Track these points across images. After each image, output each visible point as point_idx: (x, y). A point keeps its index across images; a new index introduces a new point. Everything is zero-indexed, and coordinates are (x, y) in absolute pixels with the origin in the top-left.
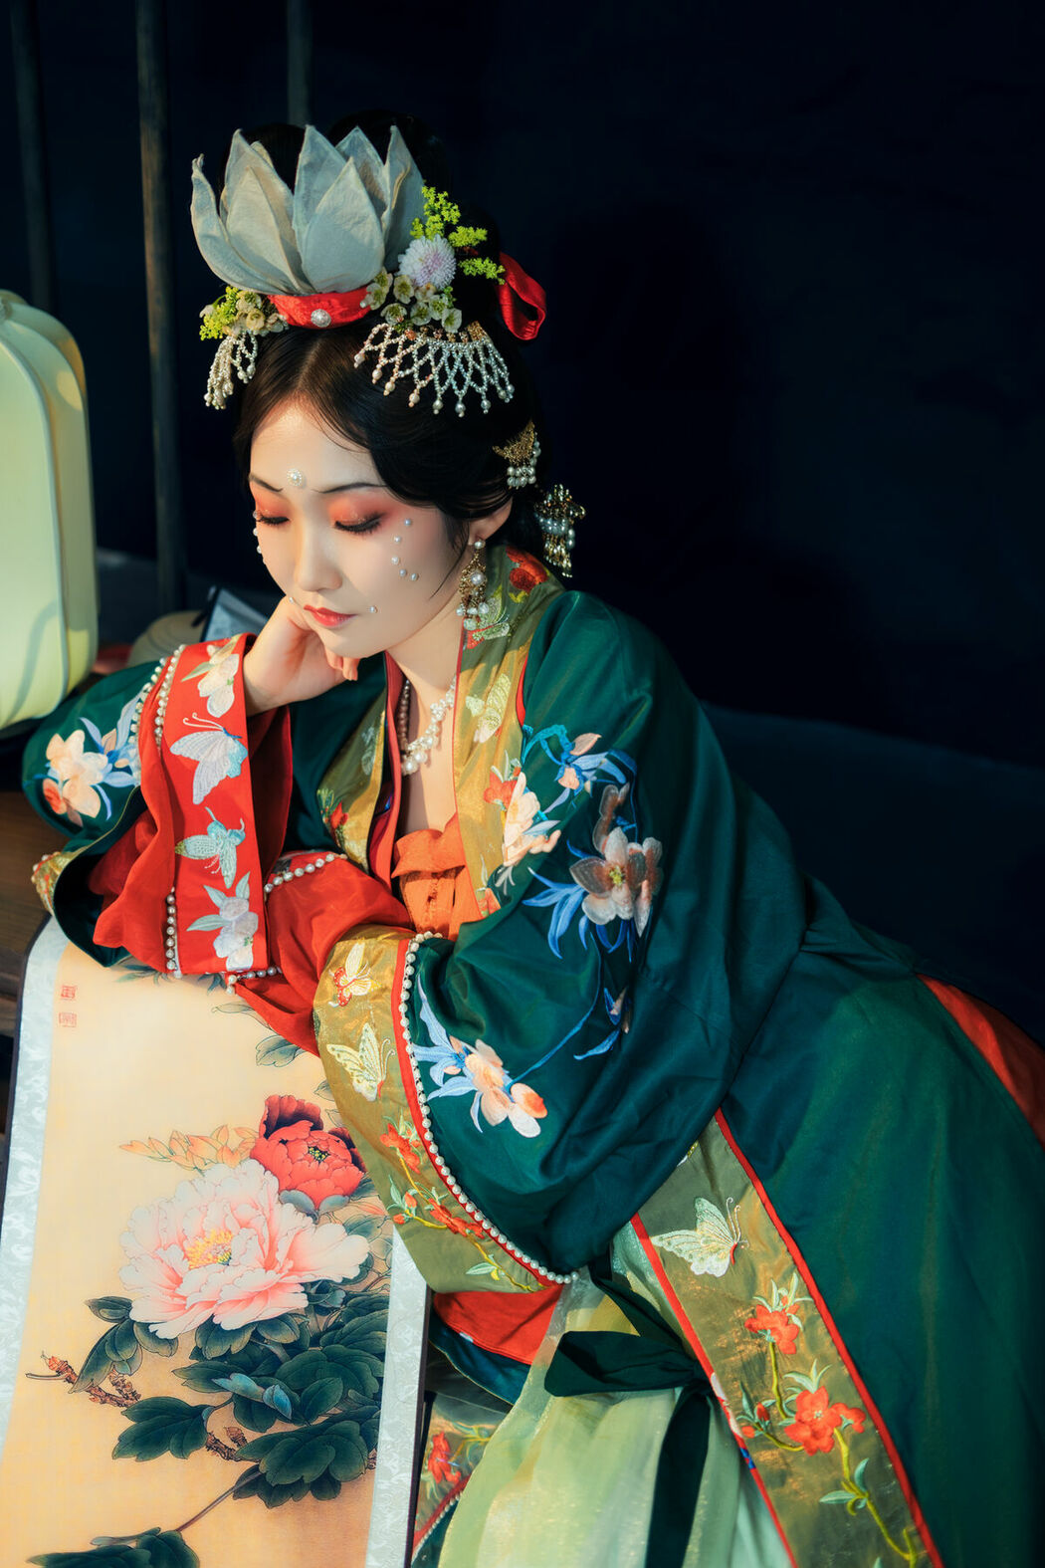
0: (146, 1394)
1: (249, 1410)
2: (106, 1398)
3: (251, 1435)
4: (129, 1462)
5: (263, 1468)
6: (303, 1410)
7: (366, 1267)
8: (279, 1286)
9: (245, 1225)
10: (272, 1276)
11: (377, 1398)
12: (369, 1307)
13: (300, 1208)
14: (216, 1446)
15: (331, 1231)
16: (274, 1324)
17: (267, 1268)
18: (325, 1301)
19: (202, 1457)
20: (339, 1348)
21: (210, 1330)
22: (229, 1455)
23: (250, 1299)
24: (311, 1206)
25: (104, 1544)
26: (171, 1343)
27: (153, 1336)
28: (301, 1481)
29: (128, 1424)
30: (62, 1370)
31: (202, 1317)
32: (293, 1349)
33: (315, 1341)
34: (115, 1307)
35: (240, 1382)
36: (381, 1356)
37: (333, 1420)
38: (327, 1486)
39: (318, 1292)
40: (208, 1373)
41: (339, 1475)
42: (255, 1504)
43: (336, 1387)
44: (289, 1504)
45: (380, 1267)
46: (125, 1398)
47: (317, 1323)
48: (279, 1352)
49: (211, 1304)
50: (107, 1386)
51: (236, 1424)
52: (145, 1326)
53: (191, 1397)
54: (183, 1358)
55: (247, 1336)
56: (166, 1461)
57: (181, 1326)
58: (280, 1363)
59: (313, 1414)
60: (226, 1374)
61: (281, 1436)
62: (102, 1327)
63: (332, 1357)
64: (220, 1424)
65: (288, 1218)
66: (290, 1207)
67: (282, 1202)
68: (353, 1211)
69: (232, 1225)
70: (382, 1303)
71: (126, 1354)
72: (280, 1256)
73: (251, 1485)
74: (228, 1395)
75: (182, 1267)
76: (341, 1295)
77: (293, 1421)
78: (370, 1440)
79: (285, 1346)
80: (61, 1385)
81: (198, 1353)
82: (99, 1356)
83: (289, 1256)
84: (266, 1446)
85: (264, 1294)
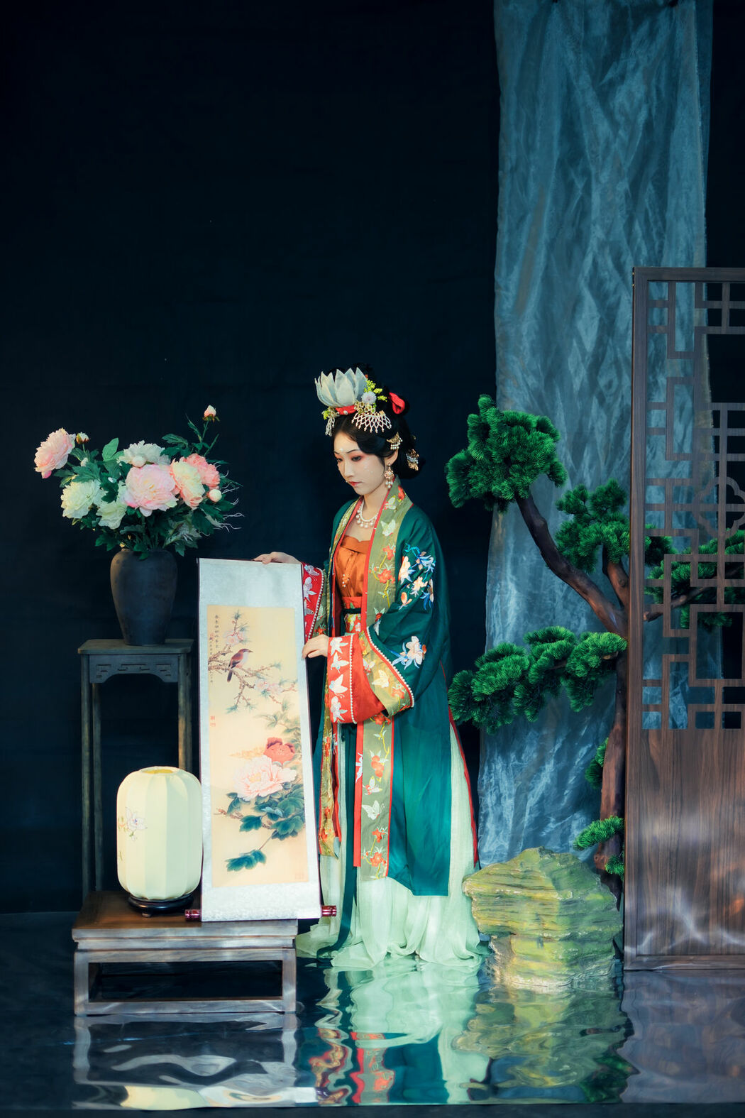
0: (245, 815)
1: (272, 816)
2: (235, 817)
3: (273, 822)
4: (244, 833)
5: (278, 830)
6: (285, 814)
7: (296, 777)
8: (274, 785)
9: (264, 771)
10: (273, 782)
11: (304, 809)
12: (299, 787)
13: (278, 765)
14: (265, 826)
15: (286, 770)
16: (275, 794)
17: (271, 780)
18: (287, 787)
19: (261, 829)
20: (292, 798)
21: (259, 797)
22: (269, 828)
23: (268, 789)
24: (280, 764)
25: (243, 855)
26: (249, 802)
27: (244, 801)
28: (288, 833)
29: (242, 823)
30: (222, 812)
31: (257, 794)
32: (280, 799)
33: (286, 797)
34: (233, 795)
35: (268, 809)
36: (303, 798)
37: (293, 816)
38: (294, 833)
39: (285, 785)
40: (261, 807)
41: (297, 830)
42: (277, 840)
43: (292, 808)
44: (286, 839)
45: (301, 777)
46: (240, 817)
47: (286, 792)
48: (277, 800)
49: (258, 791)
50: (234, 814)
51: (269, 820)
52: (242, 799)
53: (256, 814)
54: (253, 805)
55: (268, 797)
56: (253, 831)
57: (251, 797)
58: (277, 803)
59: (287, 817)
60: (264, 807)
61: (281, 822)
62: (231, 800)
63: (291, 800)
64: (265, 820)
65: (275, 768)
66: (275, 765)
67: (273, 764)
68: (292, 764)
69: (261, 771)
70: (302, 785)
71: (238, 805)
72: (274, 778)
73: (276, 835)
74: (265, 813)
75: (249, 783)
76: (291, 785)
77: (284, 817)
78: (303, 820)
79: (279, 799)
80: (223, 815)
81: (256, 803)
82: (231, 807)
83: (277, 777)
84: (278, 825)
85: (271, 787)
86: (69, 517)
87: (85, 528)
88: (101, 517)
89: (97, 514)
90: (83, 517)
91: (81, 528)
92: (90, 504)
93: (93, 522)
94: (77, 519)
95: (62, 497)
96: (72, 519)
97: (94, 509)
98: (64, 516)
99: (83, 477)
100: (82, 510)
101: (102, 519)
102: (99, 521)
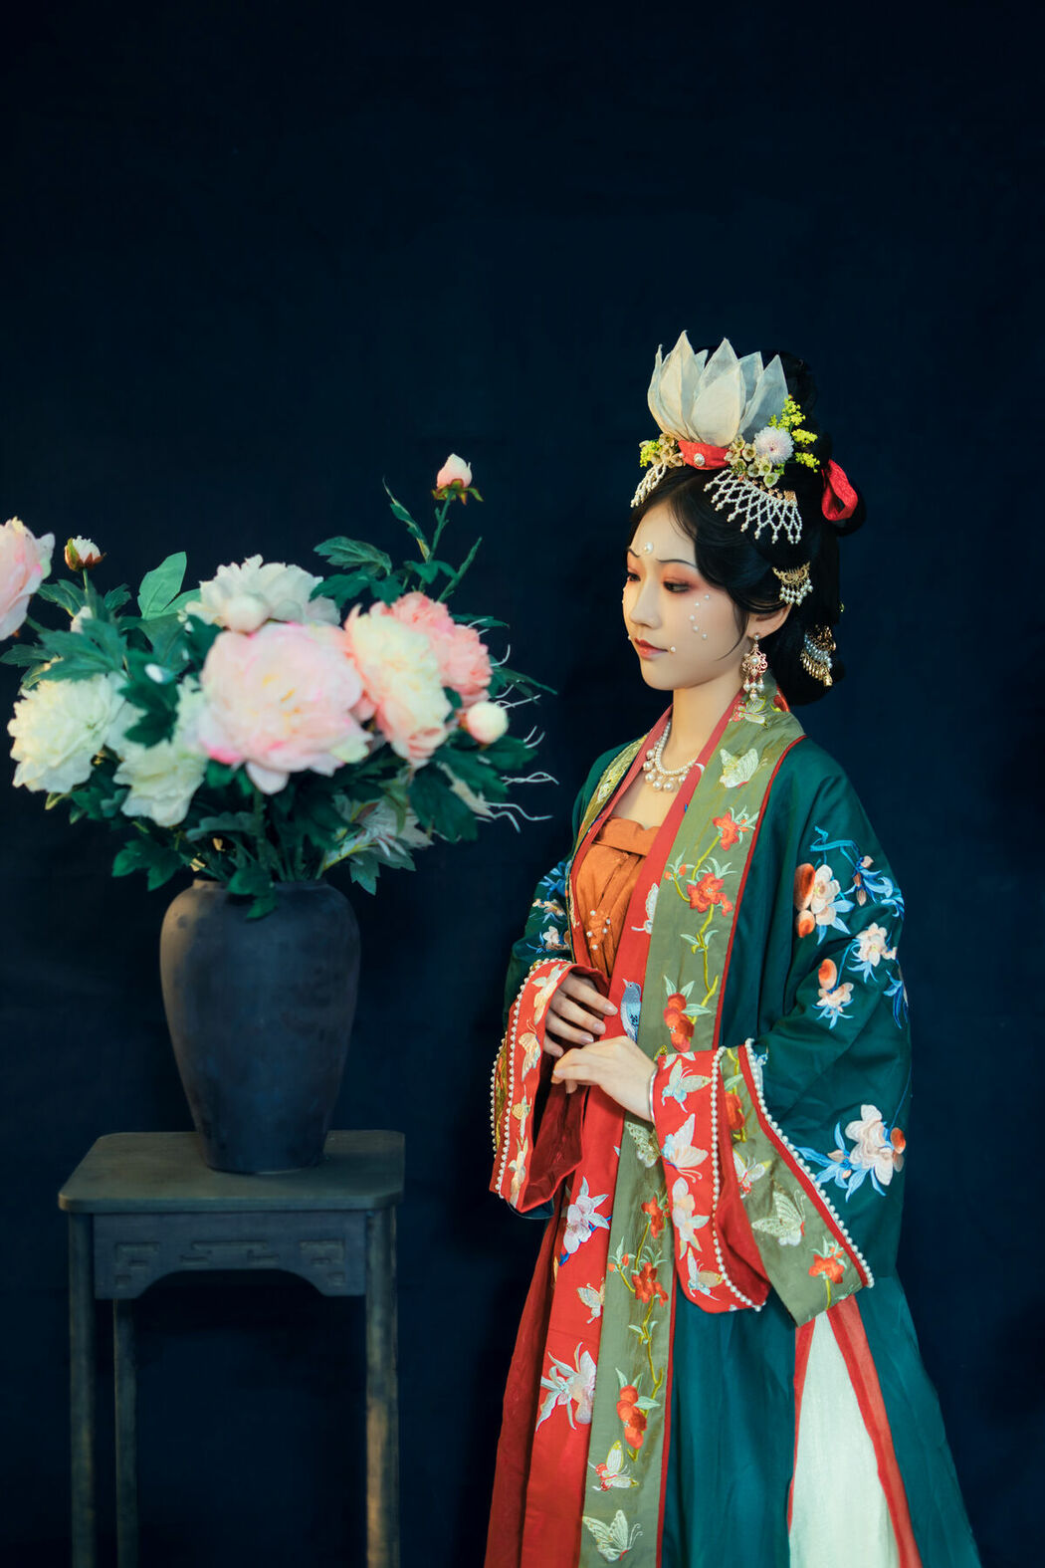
86: (33, 787)
87: (83, 820)
88: (128, 787)
89: (118, 779)
90: (77, 787)
91: (73, 819)
92: (95, 748)
93: (105, 803)
94: (58, 794)
95: (13, 727)
96: (42, 795)
97: (107, 763)
98: (17, 783)
99: (75, 666)
100: (70, 766)
101: (133, 795)
102: (124, 798)
